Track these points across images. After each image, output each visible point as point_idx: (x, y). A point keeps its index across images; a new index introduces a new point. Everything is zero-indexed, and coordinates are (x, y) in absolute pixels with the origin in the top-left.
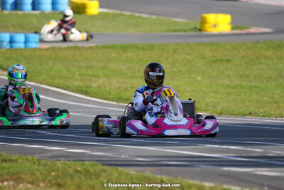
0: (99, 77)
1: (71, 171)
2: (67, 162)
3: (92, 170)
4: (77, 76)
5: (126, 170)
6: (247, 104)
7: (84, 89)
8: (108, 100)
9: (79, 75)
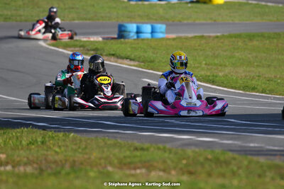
0: (225, 66)
1: (201, 159)
3: (222, 158)
4: (203, 66)
7: (211, 78)
8: (235, 88)
9: (206, 64)
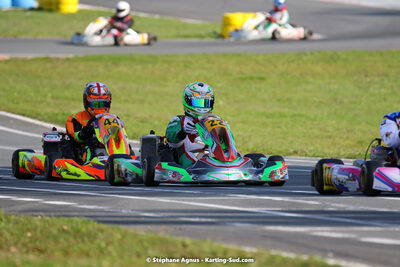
1: (54, 231)
2: (48, 218)
3: (84, 230)
4: (49, 100)
5: (131, 229)
6: (290, 139)
7: (60, 117)
9: (53, 97)
